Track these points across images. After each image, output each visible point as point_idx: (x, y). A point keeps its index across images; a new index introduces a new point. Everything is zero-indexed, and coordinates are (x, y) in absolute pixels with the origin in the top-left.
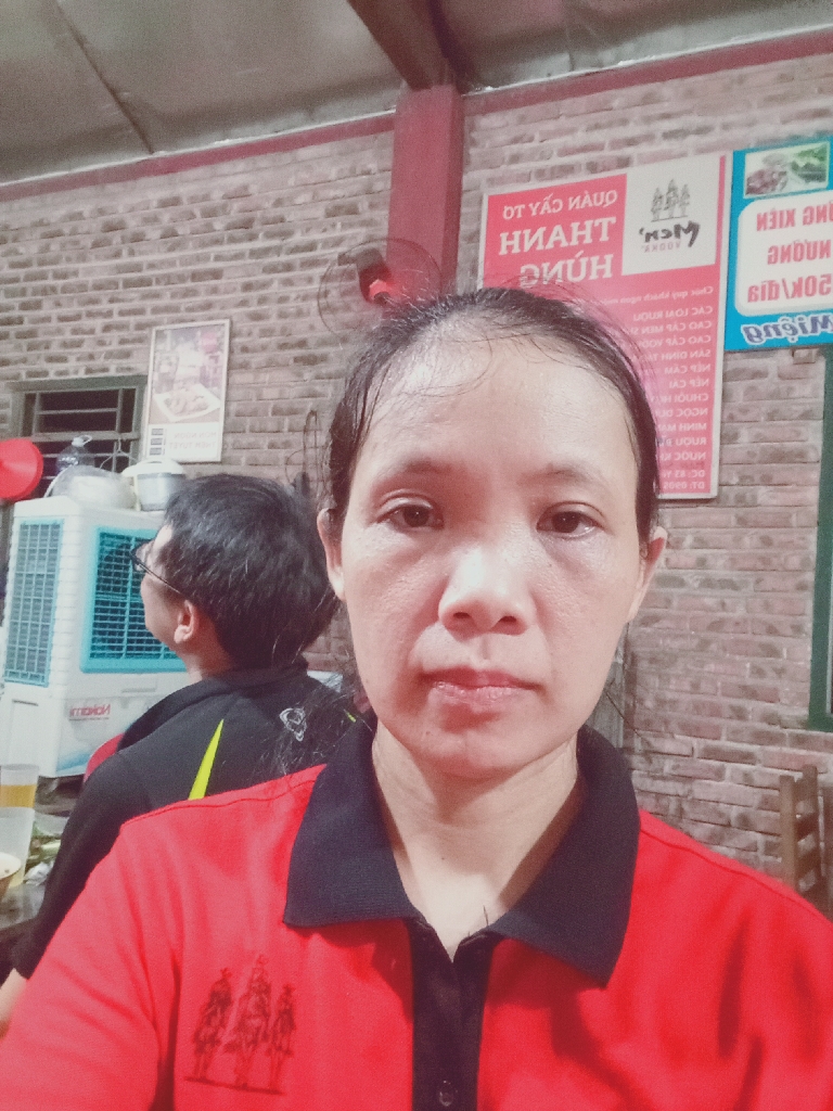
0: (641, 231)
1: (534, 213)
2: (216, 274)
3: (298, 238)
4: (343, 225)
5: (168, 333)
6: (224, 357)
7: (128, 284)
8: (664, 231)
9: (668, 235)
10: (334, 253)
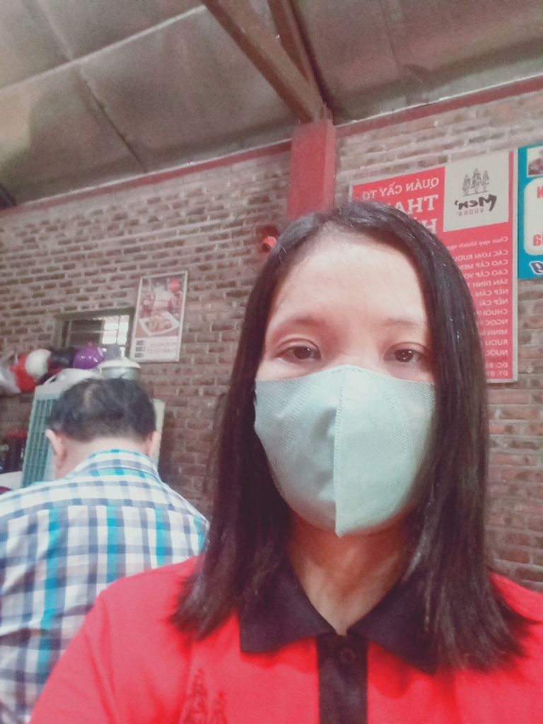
0: (456, 202)
1: (383, 195)
2: (180, 243)
3: (231, 218)
5: (150, 281)
6: (184, 294)
7: (128, 251)
8: (471, 202)
9: (475, 204)
10: (254, 226)
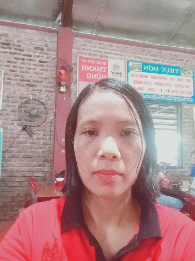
0: (111, 72)
1: (89, 63)
4: (39, 52)
6: (2, 80)
9: (116, 74)
10: (38, 59)
